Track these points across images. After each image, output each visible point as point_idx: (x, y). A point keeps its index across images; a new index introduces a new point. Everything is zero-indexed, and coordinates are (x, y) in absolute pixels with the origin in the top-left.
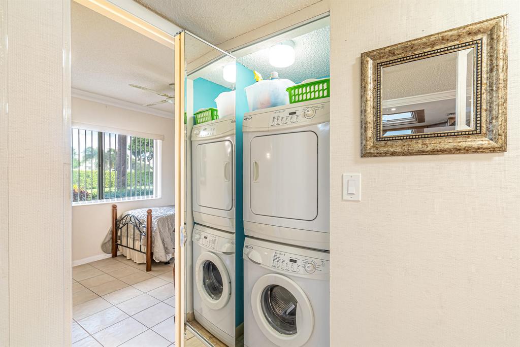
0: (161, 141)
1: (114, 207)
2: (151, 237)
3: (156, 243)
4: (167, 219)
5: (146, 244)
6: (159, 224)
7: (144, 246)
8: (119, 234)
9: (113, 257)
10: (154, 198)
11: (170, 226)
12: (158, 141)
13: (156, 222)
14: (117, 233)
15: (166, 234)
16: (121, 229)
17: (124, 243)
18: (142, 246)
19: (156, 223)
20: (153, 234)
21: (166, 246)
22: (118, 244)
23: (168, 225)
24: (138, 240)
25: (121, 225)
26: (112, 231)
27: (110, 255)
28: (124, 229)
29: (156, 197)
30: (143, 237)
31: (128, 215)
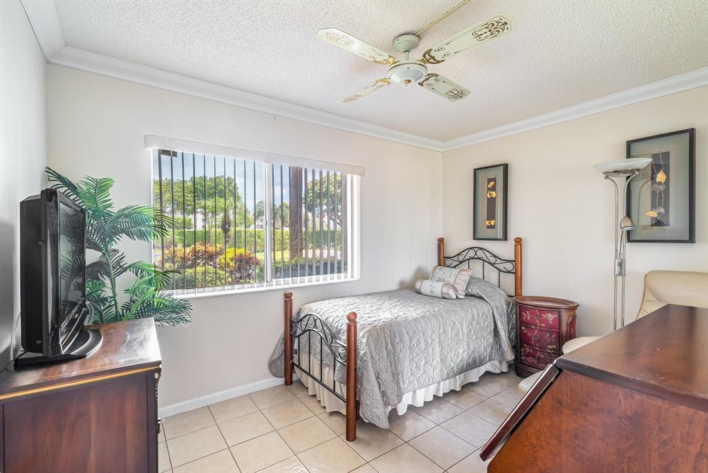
0: (360, 176)
1: (288, 297)
2: (355, 370)
3: (365, 383)
4: (384, 331)
5: (345, 381)
6: (370, 341)
7: (341, 383)
8: (296, 347)
9: (286, 384)
10: (349, 279)
11: (390, 346)
12: (355, 177)
13: (363, 337)
14: (292, 343)
15: (384, 364)
16: (299, 337)
17: (304, 365)
18: (337, 384)
19: (364, 341)
20: (358, 362)
21: (383, 389)
22: (293, 364)
23: (387, 345)
24: (329, 366)
25: (299, 332)
26: (285, 338)
27: (281, 381)
28: (304, 338)
29: (352, 277)
30: (338, 365)
31: (311, 315)
